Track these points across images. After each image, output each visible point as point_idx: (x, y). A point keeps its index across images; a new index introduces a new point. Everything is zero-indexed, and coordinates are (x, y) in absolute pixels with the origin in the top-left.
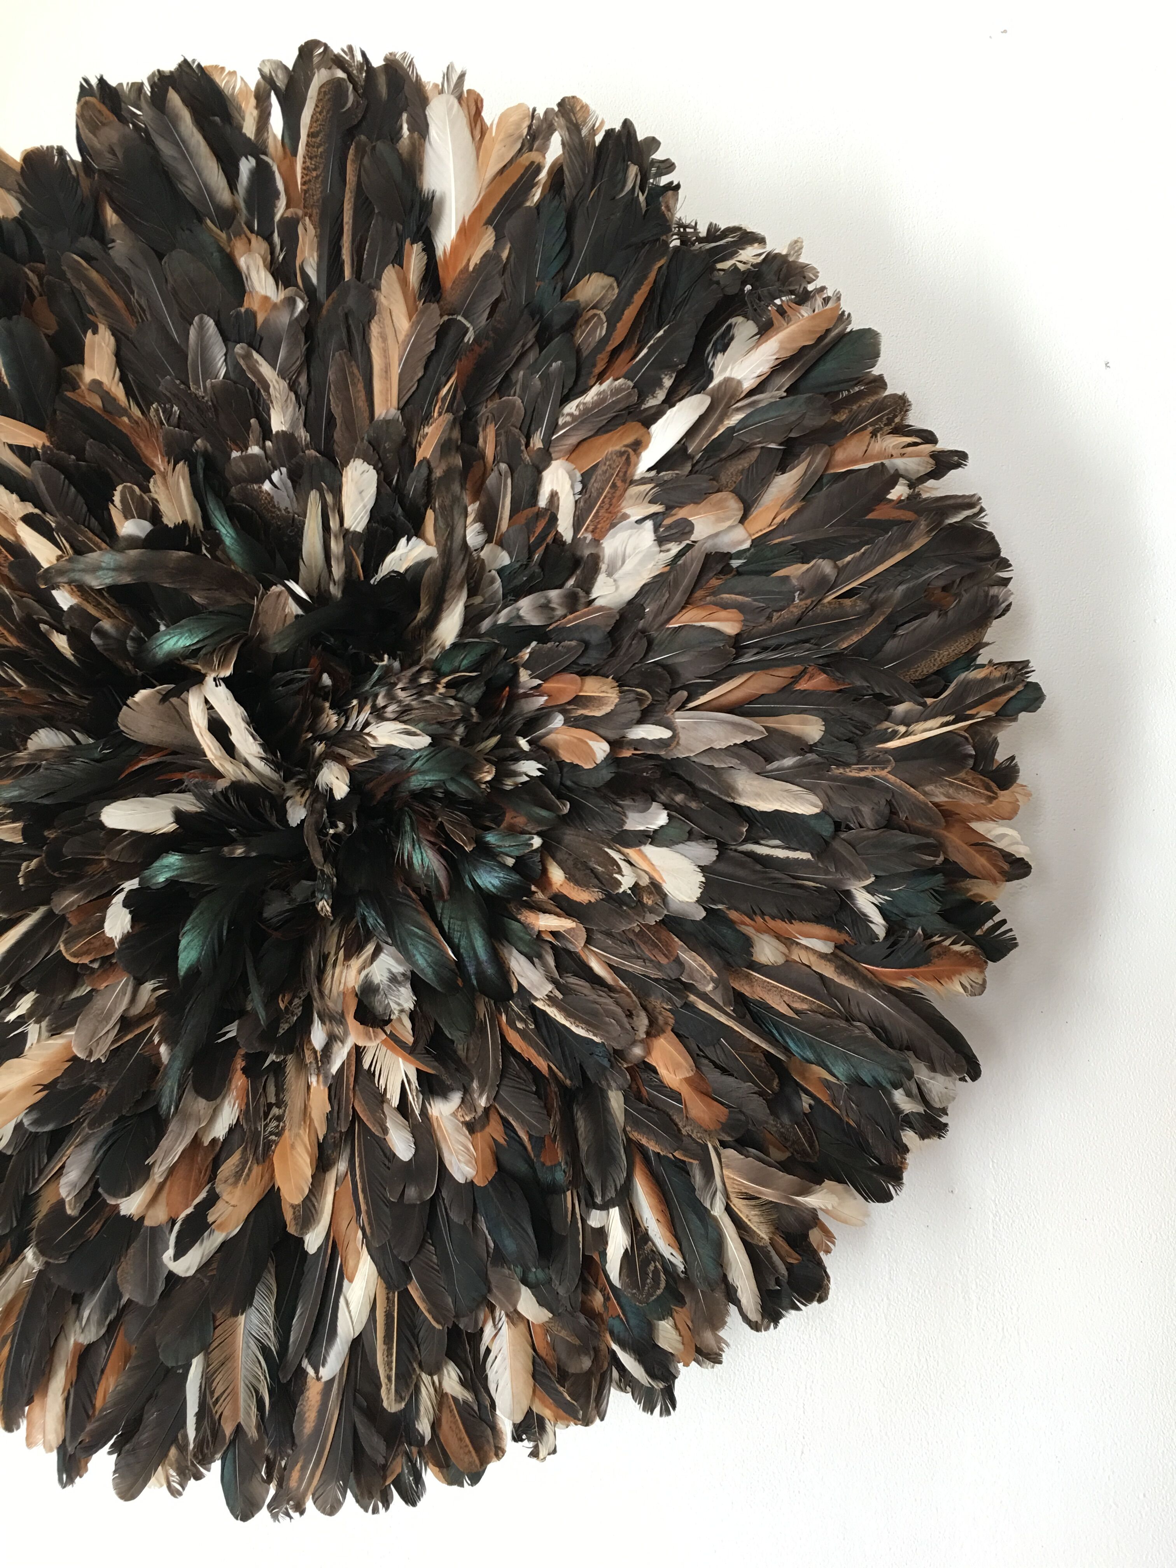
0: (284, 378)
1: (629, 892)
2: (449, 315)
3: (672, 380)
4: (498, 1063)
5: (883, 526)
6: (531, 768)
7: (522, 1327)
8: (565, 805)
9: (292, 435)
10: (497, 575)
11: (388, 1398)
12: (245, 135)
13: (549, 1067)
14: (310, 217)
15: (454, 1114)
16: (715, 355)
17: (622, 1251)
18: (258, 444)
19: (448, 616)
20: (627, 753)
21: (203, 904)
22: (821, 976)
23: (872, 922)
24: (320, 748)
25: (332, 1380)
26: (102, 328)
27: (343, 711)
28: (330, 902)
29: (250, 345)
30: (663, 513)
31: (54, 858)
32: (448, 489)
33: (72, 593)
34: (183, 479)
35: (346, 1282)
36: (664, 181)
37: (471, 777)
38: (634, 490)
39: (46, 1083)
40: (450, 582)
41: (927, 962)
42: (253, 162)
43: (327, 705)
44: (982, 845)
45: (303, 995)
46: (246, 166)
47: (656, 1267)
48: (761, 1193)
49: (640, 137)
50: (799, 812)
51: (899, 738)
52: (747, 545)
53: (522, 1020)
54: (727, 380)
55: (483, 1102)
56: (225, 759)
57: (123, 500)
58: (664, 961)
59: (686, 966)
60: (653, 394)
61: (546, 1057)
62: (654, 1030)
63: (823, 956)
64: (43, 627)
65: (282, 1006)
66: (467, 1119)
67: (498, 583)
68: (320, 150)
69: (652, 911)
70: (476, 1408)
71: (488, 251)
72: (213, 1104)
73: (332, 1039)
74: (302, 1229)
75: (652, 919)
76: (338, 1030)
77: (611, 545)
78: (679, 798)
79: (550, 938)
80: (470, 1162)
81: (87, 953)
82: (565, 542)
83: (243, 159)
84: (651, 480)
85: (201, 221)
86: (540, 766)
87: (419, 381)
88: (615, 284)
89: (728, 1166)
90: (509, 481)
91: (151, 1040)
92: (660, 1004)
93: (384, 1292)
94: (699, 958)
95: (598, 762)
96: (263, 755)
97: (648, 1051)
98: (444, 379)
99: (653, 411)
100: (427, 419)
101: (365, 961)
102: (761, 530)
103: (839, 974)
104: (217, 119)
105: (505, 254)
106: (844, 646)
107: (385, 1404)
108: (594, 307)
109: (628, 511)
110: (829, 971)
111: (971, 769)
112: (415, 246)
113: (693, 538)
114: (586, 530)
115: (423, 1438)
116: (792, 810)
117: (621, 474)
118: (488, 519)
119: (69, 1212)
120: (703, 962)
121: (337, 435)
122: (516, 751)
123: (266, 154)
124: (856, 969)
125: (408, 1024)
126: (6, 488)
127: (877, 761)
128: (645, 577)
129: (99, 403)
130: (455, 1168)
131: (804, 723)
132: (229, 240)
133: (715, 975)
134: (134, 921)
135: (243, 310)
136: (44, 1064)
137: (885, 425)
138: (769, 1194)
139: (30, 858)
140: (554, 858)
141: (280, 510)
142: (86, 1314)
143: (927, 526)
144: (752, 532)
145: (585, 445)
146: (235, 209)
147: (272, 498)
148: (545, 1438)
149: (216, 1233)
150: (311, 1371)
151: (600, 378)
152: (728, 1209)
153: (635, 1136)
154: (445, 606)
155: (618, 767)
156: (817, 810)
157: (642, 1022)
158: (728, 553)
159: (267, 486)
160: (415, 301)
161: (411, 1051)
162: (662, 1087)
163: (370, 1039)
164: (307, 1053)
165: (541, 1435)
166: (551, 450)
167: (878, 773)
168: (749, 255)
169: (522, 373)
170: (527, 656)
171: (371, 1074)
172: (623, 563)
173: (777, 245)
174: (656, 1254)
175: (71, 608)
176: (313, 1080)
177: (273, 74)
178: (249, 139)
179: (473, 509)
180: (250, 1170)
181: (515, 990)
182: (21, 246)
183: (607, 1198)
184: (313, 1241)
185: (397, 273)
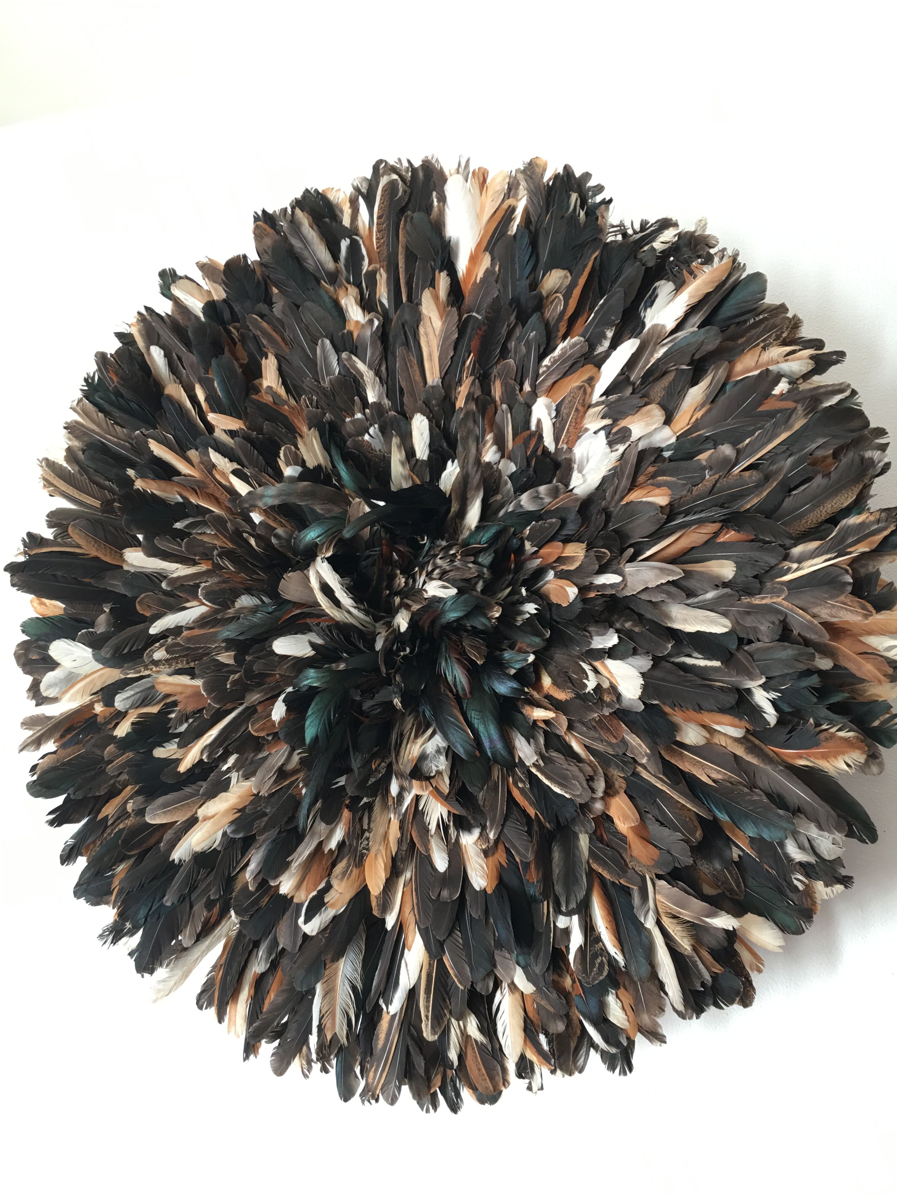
0: (371, 369)
1: (592, 692)
2: (467, 313)
3: (613, 332)
4: (503, 809)
5: (771, 414)
6: (531, 608)
7: (518, 996)
8: (547, 632)
9: (380, 403)
10: (508, 479)
11: (426, 1031)
12: (344, 226)
13: (536, 813)
14: (383, 268)
15: (475, 843)
16: (645, 310)
17: (578, 946)
18: (360, 412)
19: (471, 509)
20: (592, 595)
21: (317, 699)
22: (735, 755)
23: (765, 713)
24: (397, 600)
25: (395, 1015)
26: (271, 355)
27: (410, 576)
28: (400, 699)
29: (352, 352)
30: (611, 425)
31: (249, 674)
32: (466, 425)
33: (260, 513)
34: (316, 439)
35: (406, 951)
36: (598, 199)
37: (485, 615)
38: (592, 411)
39: (239, 808)
40: (469, 486)
41: (817, 745)
42: (348, 240)
43: (398, 572)
44: (870, 654)
45: (388, 761)
46: (344, 244)
47: (602, 960)
48: (679, 913)
49: (578, 174)
50: (713, 631)
51: (794, 572)
52: (673, 440)
53: (522, 781)
54: (655, 326)
55: (491, 836)
56: (333, 608)
57: (285, 455)
58: (614, 741)
59: (629, 745)
60: (600, 343)
61: (535, 808)
62: (610, 792)
63: (736, 740)
64: (245, 535)
65: (374, 767)
66: (484, 847)
67: (510, 484)
68: (384, 226)
69: (609, 705)
70: (490, 1049)
71: (487, 269)
72: (330, 827)
73: (402, 790)
74: (382, 913)
75: (607, 712)
76: (406, 784)
77: (579, 451)
78: (628, 625)
79: (542, 725)
80: (483, 877)
81: (263, 730)
82: (550, 453)
83: (343, 241)
84: (602, 403)
85: (319, 283)
86: (537, 606)
87: (452, 358)
88: (569, 275)
89: (659, 893)
90: (509, 415)
91: (298, 785)
92: (616, 773)
93: (428, 959)
94: (638, 739)
95: (571, 601)
96: (355, 605)
97: (607, 806)
98: (467, 354)
99: (602, 355)
100: (460, 382)
101: (425, 740)
102: (682, 429)
103: (748, 753)
104: (327, 220)
105: (497, 269)
106: (748, 507)
107: (425, 1035)
108: (556, 292)
109: (587, 426)
110: (740, 751)
111: (850, 593)
112: (442, 274)
113: (632, 439)
114: (563, 442)
115: (452, 1063)
116: (708, 631)
117: (581, 401)
118: (500, 442)
119: (250, 888)
120: (640, 742)
121: (405, 399)
122: (519, 596)
123: (357, 235)
124: (761, 750)
125: (447, 781)
126: (222, 455)
127: (775, 592)
128: (604, 471)
129: (271, 399)
130: (474, 880)
131: (721, 566)
132: (335, 290)
133: (648, 751)
134: (287, 710)
135: (346, 331)
136: (239, 797)
137: (774, 340)
138: (686, 915)
139: (235, 672)
140: (546, 670)
141: (376, 451)
142: (260, 954)
143: (804, 410)
144: (676, 430)
145: (557, 385)
146: (338, 271)
147: (371, 444)
148: (535, 1077)
149: (329, 909)
150: (384, 1007)
151: (564, 338)
152: (659, 923)
153: (595, 866)
154: (468, 502)
155: (584, 604)
156: (726, 630)
157: (600, 786)
158: (659, 447)
159: (367, 437)
160: (445, 308)
161: (446, 799)
162: (617, 833)
163: (423, 790)
164: (390, 799)
165: (532, 1075)
166: (537, 391)
167: (774, 601)
168: (669, 235)
169: (513, 343)
170: (528, 532)
171: (423, 813)
172: (588, 462)
173: (687, 225)
174: (604, 951)
175: (260, 523)
176: (392, 816)
177: (359, 185)
178: (347, 228)
179: (489, 437)
180: (351, 871)
181: (517, 761)
182: (227, 315)
183: (570, 908)
184: (390, 921)
185: (431, 293)
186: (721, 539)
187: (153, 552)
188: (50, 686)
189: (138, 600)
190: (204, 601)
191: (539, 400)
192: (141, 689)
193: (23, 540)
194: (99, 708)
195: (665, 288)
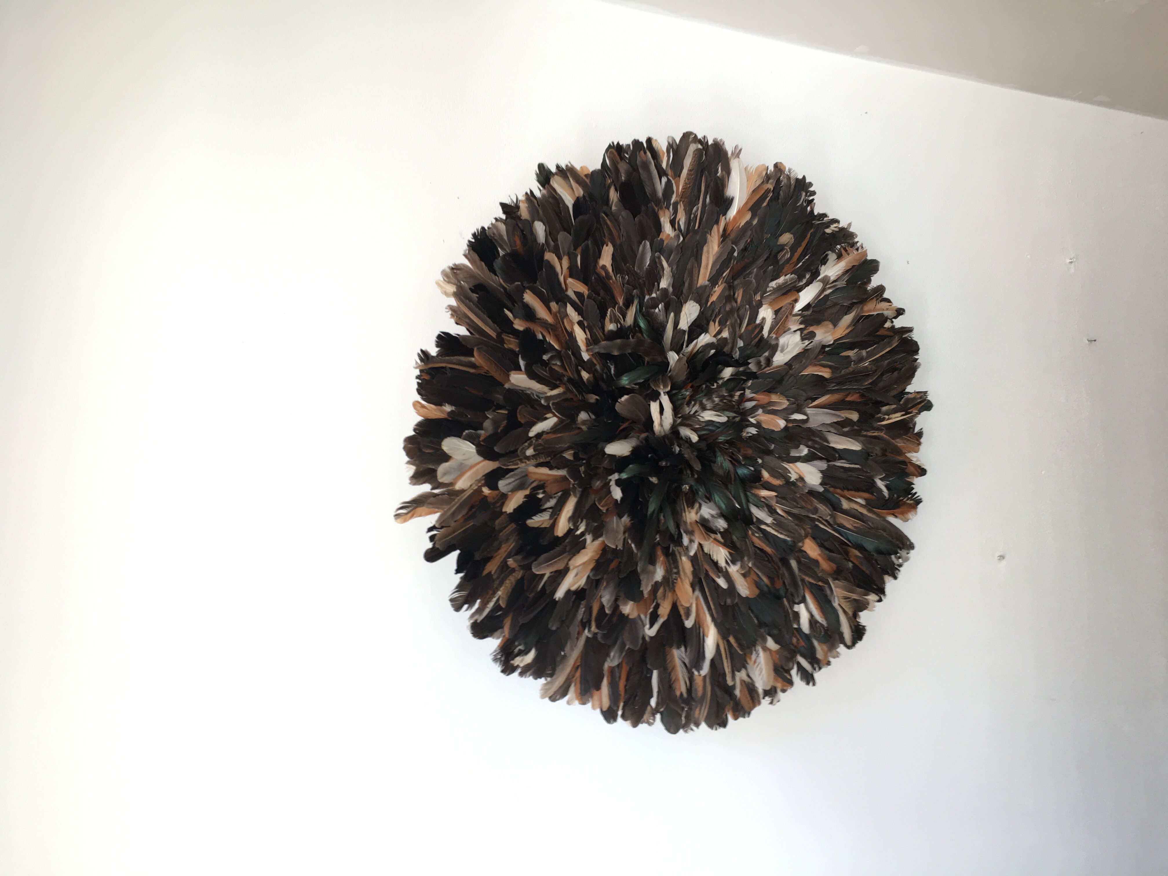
0: (670, 267)
1: (795, 481)
3: (809, 276)
5: (883, 338)
6: (753, 431)
7: (768, 652)
8: (772, 445)
9: (667, 289)
10: (738, 350)
12: (663, 168)
13: (771, 550)
14: (683, 202)
15: (737, 571)
16: (821, 266)
17: (808, 620)
18: (655, 293)
20: (791, 425)
22: (862, 513)
23: (883, 492)
25: (706, 676)
26: (610, 244)
29: (660, 253)
30: (804, 328)
34: (635, 307)
35: (705, 638)
36: (812, 198)
38: (794, 319)
39: (596, 559)
41: (899, 507)
42: (666, 179)
46: (664, 180)
48: (852, 596)
49: (807, 181)
52: (832, 343)
53: (757, 533)
54: (826, 276)
55: (750, 565)
57: (610, 316)
58: (811, 508)
60: (802, 281)
61: (770, 547)
63: (862, 506)
64: (579, 368)
66: (743, 572)
67: (738, 353)
68: (693, 176)
69: (802, 488)
70: (752, 685)
71: (747, 221)
72: (654, 567)
73: (691, 541)
75: (804, 492)
77: (783, 340)
78: (812, 443)
79: (764, 499)
81: (605, 505)
82: (765, 338)
83: (663, 178)
84: (800, 315)
85: (650, 203)
86: (757, 430)
87: (717, 270)
88: (793, 237)
89: (837, 586)
90: (748, 313)
93: (722, 640)
95: (781, 428)
98: (725, 270)
99: (800, 287)
100: (716, 286)
101: (697, 509)
102: (837, 337)
103: (868, 512)
104: (658, 161)
105: (755, 222)
106: (867, 383)
108: (785, 246)
109: (791, 327)
110: (864, 511)
112: (723, 217)
113: (815, 339)
114: (774, 333)
116: (851, 448)
117: (790, 312)
119: (607, 612)
120: (825, 508)
121: (684, 290)
122: (749, 423)
123: (668, 175)
124: (873, 511)
126: (575, 309)
127: (879, 429)
128: (794, 353)
129: (605, 274)
130: (741, 591)
131: (851, 414)
132: (658, 210)
135: (659, 239)
136: (595, 551)
137: (880, 297)
138: (855, 596)
140: (763, 467)
141: (659, 320)
143: (898, 338)
144: (834, 337)
145: (777, 299)
146: (661, 198)
147: (658, 315)
148: (776, 696)
149: (660, 619)
150: (696, 673)
151: (786, 274)
153: (803, 577)
155: (788, 430)
156: (860, 448)
158: (825, 345)
159: (657, 310)
160: (720, 239)
162: (808, 558)
163: (706, 541)
165: (774, 695)
166: (763, 300)
167: (879, 434)
168: (833, 227)
169: (755, 269)
170: (750, 384)
172: (786, 347)
173: (844, 224)
175: (588, 360)
176: (685, 558)
178: (664, 169)
181: (755, 521)
183: (799, 600)
184: (689, 623)
185: (717, 228)
186: (849, 399)
187: (532, 375)
188: (445, 474)
189: (518, 411)
190: (557, 414)
191: (764, 306)
192: (519, 477)
193: (419, 355)
194: (486, 491)
195: (832, 257)
